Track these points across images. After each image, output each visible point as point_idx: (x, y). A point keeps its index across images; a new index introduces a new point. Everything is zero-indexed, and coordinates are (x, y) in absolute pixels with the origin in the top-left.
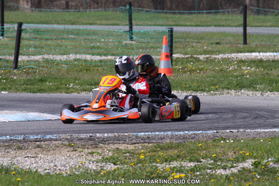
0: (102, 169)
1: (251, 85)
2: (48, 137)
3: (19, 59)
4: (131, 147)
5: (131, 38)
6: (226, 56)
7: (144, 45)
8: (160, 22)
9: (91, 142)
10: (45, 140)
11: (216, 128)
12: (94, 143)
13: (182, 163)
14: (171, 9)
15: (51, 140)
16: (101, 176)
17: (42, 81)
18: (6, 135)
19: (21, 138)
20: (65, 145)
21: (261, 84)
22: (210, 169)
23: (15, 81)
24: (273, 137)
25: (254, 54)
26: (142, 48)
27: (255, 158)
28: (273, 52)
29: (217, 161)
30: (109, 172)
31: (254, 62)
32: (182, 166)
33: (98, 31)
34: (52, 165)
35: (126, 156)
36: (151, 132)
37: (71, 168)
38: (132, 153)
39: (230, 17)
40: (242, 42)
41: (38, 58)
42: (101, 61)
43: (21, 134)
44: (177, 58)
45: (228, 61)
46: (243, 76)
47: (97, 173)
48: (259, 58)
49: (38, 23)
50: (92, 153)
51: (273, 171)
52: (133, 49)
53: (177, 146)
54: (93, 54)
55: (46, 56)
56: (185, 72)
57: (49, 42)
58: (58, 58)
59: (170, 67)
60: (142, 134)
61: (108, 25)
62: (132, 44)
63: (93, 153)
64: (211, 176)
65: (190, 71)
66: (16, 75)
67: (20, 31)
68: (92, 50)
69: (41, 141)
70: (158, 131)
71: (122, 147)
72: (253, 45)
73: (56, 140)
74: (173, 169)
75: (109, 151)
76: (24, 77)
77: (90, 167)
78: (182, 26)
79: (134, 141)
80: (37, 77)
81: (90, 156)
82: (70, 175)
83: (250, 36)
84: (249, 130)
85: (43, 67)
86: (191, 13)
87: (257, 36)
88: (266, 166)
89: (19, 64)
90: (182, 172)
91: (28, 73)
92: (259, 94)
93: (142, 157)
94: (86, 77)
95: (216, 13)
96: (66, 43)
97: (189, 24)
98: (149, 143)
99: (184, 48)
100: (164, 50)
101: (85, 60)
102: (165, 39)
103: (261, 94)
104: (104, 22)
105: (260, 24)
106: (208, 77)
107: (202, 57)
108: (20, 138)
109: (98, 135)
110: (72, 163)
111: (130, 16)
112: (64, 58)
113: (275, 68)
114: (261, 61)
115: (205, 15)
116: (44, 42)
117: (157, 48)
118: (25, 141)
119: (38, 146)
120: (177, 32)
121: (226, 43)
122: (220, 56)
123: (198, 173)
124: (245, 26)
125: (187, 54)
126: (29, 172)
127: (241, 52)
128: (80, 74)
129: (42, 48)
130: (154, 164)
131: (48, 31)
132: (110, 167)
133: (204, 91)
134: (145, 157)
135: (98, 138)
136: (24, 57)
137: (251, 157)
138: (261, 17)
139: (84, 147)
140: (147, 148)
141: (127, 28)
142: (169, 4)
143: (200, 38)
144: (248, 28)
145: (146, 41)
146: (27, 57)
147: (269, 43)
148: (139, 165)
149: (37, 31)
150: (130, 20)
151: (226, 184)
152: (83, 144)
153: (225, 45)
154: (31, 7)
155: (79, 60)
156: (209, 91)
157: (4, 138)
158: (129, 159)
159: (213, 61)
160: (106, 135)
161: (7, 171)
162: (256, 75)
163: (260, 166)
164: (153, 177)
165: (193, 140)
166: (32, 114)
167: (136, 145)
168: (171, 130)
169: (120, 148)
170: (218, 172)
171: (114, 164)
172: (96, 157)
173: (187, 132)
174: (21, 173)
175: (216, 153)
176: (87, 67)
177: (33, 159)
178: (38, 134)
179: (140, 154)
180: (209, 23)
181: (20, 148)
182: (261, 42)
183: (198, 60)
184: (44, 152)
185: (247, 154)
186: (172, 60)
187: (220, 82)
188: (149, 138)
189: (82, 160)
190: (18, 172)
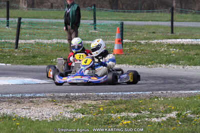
0: (74, 117)
1: (176, 61)
2: (38, 95)
3: (19, 42)
4: (94, 103)
5: (95, 29)
6: (159, 41)
7: (103, 33)
8: (115, 18)
9: (67, 99)
10: (36, 98)
11: (152, 90)
12: (69, 99)
13: (129, 113)
14: (122, 9)
15: (40, 97)
16: (74, 122)
17: (34, 57)
18: (9, 94)
19: (19, 96)
20: (49, 101)
21: (183, 60)
22: (148, 118)
23: (16, 57)
24: (191, 97)
25: (178, 40)
26: (102, 35)
27: (178, 111)
28: (191, 39)
29: (152, 113)
30: (79, 120)
31: (178, 45)
32: (128, 116)
34: (40, 114)
35: (91, 109)
36: (108, 92)
37: (53, 116)
38: (95, 107)
39: (162, 15)
40: (170, 32)
41: (32, 41)
43: (20, 93)
44: (126, 43)
45: (160, 45)
46: (170, 55)
47: (71, 120)
48: (182, 43)
49: (32, 18)
50: (68, 107)
52: (96, 36)
53: (126, 102)
55: (37, 40)
56: (131, 52)
57: (39, 31)
58: (45, 41)
59: (121, 48)
60: (102, 94)
62: (96, 33)
64: (148, 123)
65: (135, 51)
66: (17, 53)
67: (19, 23)
69: (33, 98)
70: (112, 92)
71: (88, 102)
72: (178, 34)
74: (122, 118)
75: (79, 105)
76: (22, 55)
77: (66, 116)
78: (130, 20)
79: (96, 99)
80: (31, 54)
81: (66, 108)
82: (52, 121)
83: (175, 28)
84: (174, 92)
85: (35, 47)
86: (136, 12)
87: (181, 28)
88: (185, 116)
89: (19, 46)
90: (128, 120)
91: (24, 52)
92: (181, 67)
93: (101, 109)
94: (64, 55)
95: (153, 12)
96: (51, 31)
97: (134, 19)
98: (106, 100)
99: (131, 35)
100: (117, 36)
101: (64, 43)
102: (118, 29)
103: (183, 67)
105: (182, 20)
107: (143, 42)
108: (18, 96)
109: (72, 94)
110: (54, 113)
111: (95, 13)
112: (49, 41)
113: (193, 50)
114: (183, 45)
115: (145, 14)
116: (36, 31)
117: (112, 35)
118: (22, 98)
119: (31, 102)
120: (126, 25)
122: (155, 41)
123: (139, 121)
124: (172, 21)
125: (133, 40)
126: (25, 119)
127: (170, 39)
128: (60, 52)
129: (35, 35)
130: (110, 114)
131: (39, 24)
132: (80, 116)
133: (143, 65)
134: (104, 109)
135: (72, 96)
136: (22, 41)
137: (175, 110)
138: (183, 15)
139: (62, 102)
140: (104, 103)
141: (92, 22)
142: (121, 6)
143: (141, 29)
144: (174, 22)
145: (105, 31)
146: (24, 41)
147: (188, 33)
148: (99, 115)
149: (31, 23)
150: (95, 16)
151: (158, 128)
152: (61, 100)
153: (159, 34)
154: (28, 7)
155: (59, 43)
156: (147, 65)
157: (8, 96)
158: (93, 110)
159: (150, 44)
160: (77, 94)
161: (10, 118)
162: (180, 54)
163: (181, 116)
164: (109, 123)
165: (136, 99)
166: (27, 79)
167: (98, 101)
168: (121, 91)
169: (87, 103)
170: (153, 120)
171: (83, 114)
172: (70, 109)
173: (132, 93)
174: (19, 119)
175: (151, 107)
176: (65, 48)
177: (28, 110)
178: (31, 93)
179: (100, 107)
180: (148, 19)
181: (19, 103)
182: (183, 32)
183: (140, 44)
184: (35, 105)
185: (173, 108)
186: (122, 44)
187: (155, 59)
188: (106, 96)
189: (61, 111)
190: (17, 119)
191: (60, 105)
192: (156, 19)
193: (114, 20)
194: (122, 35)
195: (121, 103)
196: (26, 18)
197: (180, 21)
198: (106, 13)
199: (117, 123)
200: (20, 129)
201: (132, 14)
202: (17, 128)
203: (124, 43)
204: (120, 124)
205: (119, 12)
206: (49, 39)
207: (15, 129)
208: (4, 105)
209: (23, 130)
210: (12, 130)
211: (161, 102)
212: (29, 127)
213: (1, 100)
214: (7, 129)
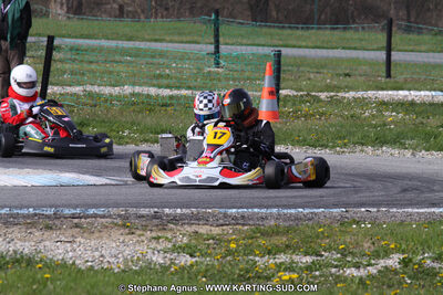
0: (172, 263)
1: (397, 140)
2: (91, 211)
3: (49, 91)
4: (216, 231)
5: (217, 64)
6: (360, 94)
7: (236, 75)
8: (262, 40)
9: (156, 221)
10: (87, 217)
11: (346, 205)
12: (160, 222)
13: (294, 257)
14: (278, 21)
15: (95, 216)
16: (172, 273)
17: (82, 125)
18: (28, 207)
19: (50, 212)
20: (116, 224)
21: (412, 139)
22: (336, 267)
24: (432, 221)
25: (401, 92)
26: (234, 80)
27: (403, 252)
28: (430, 90)
29: (346, 256)
30: (183, 268)
31: (403, 104)
32: (293, 262)
33: (167, 51)
34: (97, 254)
35: (209, 245)
36: (247, 208)
37: (126, 259)
38: (218, 240)
39: (366, 35)
40: (384, 74)
41: (77, 89)
42: (171, 97)
43: (51, 207)
44: (286, 96)
45: (362, 103)
46: (385, 125)
47: (165, 268)
48: (410, 99)
49: (76, 37)
50: (157, 238)
51: (432, 273)
52: (219, 80)
53: (287, 231)
54: (160, 87)
55: (89, 88)
56: (298, 117)
57: (93, 66)
58: (107, 90)
59: (276, 109)
60: (234, 210)
61: (182, 42)
62: (218, 73)
63: (159, 238)
64: (338, 279)
65: (305, 116)
67: (50, 48)
68: (157, 80)
69: (81, 218)
70: (256, 207)
71: (203, 230)
72: (400, 78)
73: (103, 217)
74: (279, 266)
75: (184, 235)
77: (154, 259)
78: (294, 47)
79: (221, 221)
80: (75, 119)
81: (154, 242)
82: (124, 271)
83: (396, 65)
84: (395, 210)
85: (84, 104)
86: (308, 28)
87: (407, 65)
88: (420, 265)
90: (294, 271)
92: (408, 153)
93: (233, 246)
94: (150, 121)
95: (345, 28)
96: (119, 68)
97: (304, 44)
98: (243, 225)
99: (296, 80)
100: (267, 83)
101: (148, 96)
102: (269, 67)
103: (413, 154)
104: (176, 38)
105: (411, 48)
106: (331, 125)
107: (323, 96)
108: (48, 213)
109: (167, 211)
110: (127, 252)
111: (217, 30)
112: (116, 91)
113: (434, 115)
114: (412, 103)
115: (328, 32)
116: (85, 65)
117: (255, 80)
118: (56, 216)
119: (77, 226)
120: (287, 56)
121: (361, 76)
122: (351, 94)
123: (317, 273)
124: (389, 50)
125: (301, 90)
126: (63, 265)
127: (383, 89)
128: (140, 116)
129: (83, 74)
130: (251, 257)
131: (93, 50)
132: (185, 260)
133: (324, 146)
134: (238, 246)
135: (167, 215)
136: (56, 88)
137: (397, 250)
138: (412, 36)
139: (145, 228)
140: (240, 232)
141: (211, 48)
142: (274, 13)
143: (320, 66)
144: (393, 53)
145: (239, 68)
146: (60, 88)
147: (423, 77)
148: (228, 258)
149: (75, 49)
150: (217, 36)
151: (360, 292)
152: (144, 223)
153: (359, 78)
154: (68, 12)
155: (139, 95)
156: (333, 147)
157: (25, 211)
158: (214, 248)
159: (340, 101)
160: (179, 211)
161: (30, 262)
162: (405, 125)
163: (411, 264)
164: (249, 278)
165: (310, 223)
166: (67, 175)
167: (224, 227)
168: (277, 206)
169: (200, 231)
170: (348, 272)
171: (191, 256)
172: (163, 245)
173: (301, 210)
174: (50, 265)
175: (345, 243)
176: (150, 105)
177: (69, 245)
178: (76, 207)
179: (229, 242)
180: (335, 44)
181: (49, 228)
182: (413, 73)
183: (317, 100)
184: (85, 235)
185: (392, 246)
186: (278, 99)
187: (350, 133)
188: (243, 217)
189: (142, 248)
190: (46, 265)
191: (139, 236)
192: (354, 45)
193: (259, 45)
194: (278, 78)
196: (64, 37)
197: (406, 51)
198: (243, 30)
199: (268, 279)
200: (51, 287)
201: (299, 32)
202: (45, 286)
203: (281, 97)
204: (275, 280)
205: (270, 26)
206: (114, 86)
207: (42, 287)
208: (16, 232)
209: (58, 290)
210: (34, 291)
211: (367, 233)
212: (72, 285)
213: (9, 221)
214: (24, 287)
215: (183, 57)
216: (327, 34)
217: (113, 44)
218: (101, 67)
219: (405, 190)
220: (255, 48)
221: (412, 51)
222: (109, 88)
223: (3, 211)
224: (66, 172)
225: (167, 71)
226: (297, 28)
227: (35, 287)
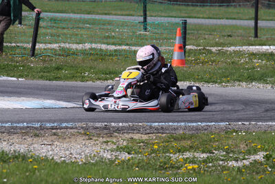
0: (116, 158)
1: (262, 78)
2: (64, 125)
3: (37, 47)
4: (145, 137)
5: (145, 29)
6: (237, 48)
7: (157, 36)
8: (174, 14)
9: (105, 131)
10: (61, 128)
11: (228, 120)
12: (109, 132)
13: (195, 154)
14: (185, 1)
15: (66, 128)
16: (116, 165)
17: (58, 69)
18: (23, 122)
19: (38, 125)
20: (80, 133)
21: (272, 77)
22: (223, 160)
23: (31, 68)
25: (264, 47)
26: (156, 39)
27: (266, 151)
29: (229, 153)
30: (123, 162)
31: (265, 55)
32: (194, 157)
33: (113, 21)
34: (68, 152)
35: (140, 146)
36: (165, 122)
37: (86, 156)
38: (146, 143)
39: (241, 10)
40: (253, 35)
41: (55, 46)
42: (116, 51)
43: (38, 122)
44: (190, 50)
45: (239, 54)
46: (254, 68)
47: (112, 162)
48: (270, 51)
49: (54, 12)
50: (107, 142)
52: (147, 40)
53: (191, 137)
54: (108, 44)
55: (62, 45)
56: (198, 64)
57: (65, 31)
58: (74, 46)
59: (183, 58)
60: (156, 124)
61: (122, 15)
62: (146, 35)
63: (108, 142)
64: (224, 169)
65: (202, 63)
66: (33, 63)
67: (38, 19)
68: (107, 39)
69: (57, 129)
70: (170, 122)
71: (137, 137)
72: (264, 38)
73: (72, 128)
74: (186, 160)
75: (124, 140)
76: (41, 65)
77: (105, 155)
78: (195, 18)
79: (148, 131)
80: (54, 65)
81: (105, 144)
82: (85, 164)
83: (261, 29)
84: (261, 123)
85: (60, 55)
86: (204, 6)
87: (269, 29)
89: (36, 52)
90: (195, 163)
91: (44, 61)
92: (269, 87)
93: (156, 147)
94: (101, 66)
95: (228, 6)
96: (82, 32)
97: (201, 16)
98: (163, 133)
99: (196, 39)
100: (178, 41)
101: (101, 50)
102: (179, 31)
103: (272, 87)
104: (119, 12)
105: (271, 18)
106: (219, 69)
107: (214, 49)
108: (36, 126)
109: (113, 124)
110: (87, 151)
111: (145, 7)
112: (80, 47)
114: (272, 54)
115: (217, 8)
116: (60, 31)
117: (170, 39)
118: (41, 128)
119: (55, 134)
120: (190, 24)
121: (238, 36)
122: (232, 48)
123: (210, 164)
124: (256, 19)
125: (199, 46)
126: (46, 159)
127: (252, 45)
128: (95, 63)
129: (59, 36)
130: (168, 154)
131: (65, 20)
132: (125, 156)
133: (216, 82)
134: (159, 147)
135: (113, 127)
136: (41, 45)
137: (262, 149)
138: (271, 11)
139: (99, 135)
140: (160, 138)
141: (141, 19)
143: (211, 30)
144: (259, 22)
145: (159, 32)
146: (44, 45)
148: (153, 155)
149: (53, 20)
150: (145, 11)
151: (238, 176)
152: (98, 132)
153: (237, 38)
155: (94, 49)
156: (221, 83)
157: (21, 125)
158: (144, 149)
159: (225, 53)
160: (121, 124)
161: (24, 157)
162: (267, 68)
163: (271, 159)
164: (166, 168)
165: (206, 132)
166: (49, 101)
167: (150, 135)
168: (184, 121)
169: (135, 137)
170: (230, 163)
171: (129, 153)
172: (111, 146)
173: (200, 123)
174: (37, 160)
175: (228, 145)
176: (102, 56)
177: (49, 146)
178: (54, 122)
179: (154, 144)
180: (221, 16)
181: (37, 135)
182: (272, 35)
183: (210, 52)
184: (60, 140)
185: (259, 147)
186: (185, 52)
187: (231, 74)
188: (162, 128)
189: (97, 149)
190: (34, 160)
191: (95, 140)
192: (234, 17)
193: (172, 17)
194: (185, 38)
195: (183, 138)
196: (46, 12)
197: (268, 20)
198: (162, 7)
199: (179, 168)
200: (38, 174)
201: (198, 8)
202: (34, 173)
203: (187, 50)
204: (183, 169)
205: (180, 5)
206: (79, 43)
207: (32, 174)
208: (15, 138)
209: (42, 176)
210: (27, 176)
211: (243, 139)
212: (52, 172)
213: (11, 131)
214: (21, 174)
215: (123, 24)
216: (216, 10)
217: (78, 16)
218: (71, 32)
219: (267, 111)
220: (170, 19)
221: (272, 20)
222: (75, 45)
223: (7, 125)
224: (47, 99)
225: (113, 34)
226: (197, 6)
227: (27, 174)
